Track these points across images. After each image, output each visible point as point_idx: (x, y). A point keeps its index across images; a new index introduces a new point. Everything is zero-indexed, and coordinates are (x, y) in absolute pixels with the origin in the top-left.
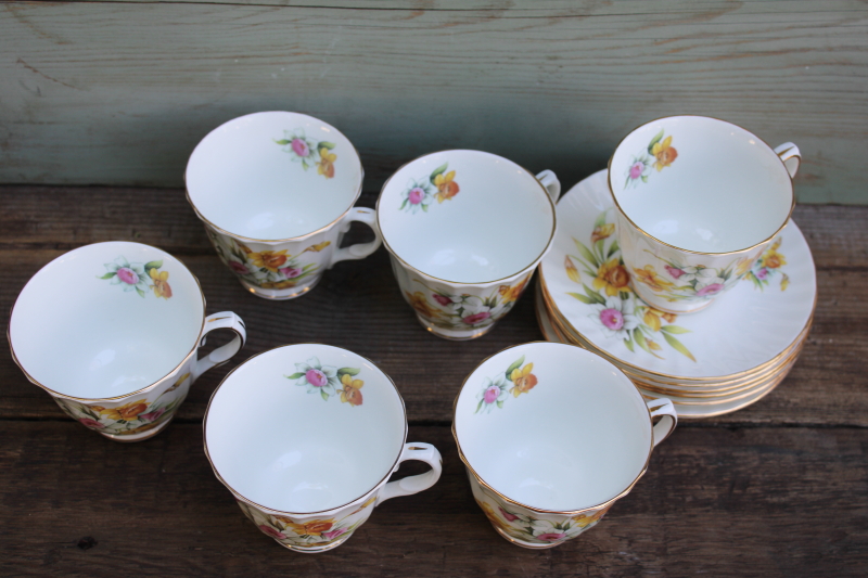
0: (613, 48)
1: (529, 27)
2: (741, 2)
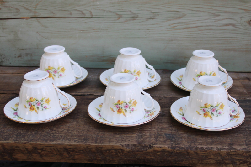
0: (160, 27)
1: (142, 22)
2: (186, 14)
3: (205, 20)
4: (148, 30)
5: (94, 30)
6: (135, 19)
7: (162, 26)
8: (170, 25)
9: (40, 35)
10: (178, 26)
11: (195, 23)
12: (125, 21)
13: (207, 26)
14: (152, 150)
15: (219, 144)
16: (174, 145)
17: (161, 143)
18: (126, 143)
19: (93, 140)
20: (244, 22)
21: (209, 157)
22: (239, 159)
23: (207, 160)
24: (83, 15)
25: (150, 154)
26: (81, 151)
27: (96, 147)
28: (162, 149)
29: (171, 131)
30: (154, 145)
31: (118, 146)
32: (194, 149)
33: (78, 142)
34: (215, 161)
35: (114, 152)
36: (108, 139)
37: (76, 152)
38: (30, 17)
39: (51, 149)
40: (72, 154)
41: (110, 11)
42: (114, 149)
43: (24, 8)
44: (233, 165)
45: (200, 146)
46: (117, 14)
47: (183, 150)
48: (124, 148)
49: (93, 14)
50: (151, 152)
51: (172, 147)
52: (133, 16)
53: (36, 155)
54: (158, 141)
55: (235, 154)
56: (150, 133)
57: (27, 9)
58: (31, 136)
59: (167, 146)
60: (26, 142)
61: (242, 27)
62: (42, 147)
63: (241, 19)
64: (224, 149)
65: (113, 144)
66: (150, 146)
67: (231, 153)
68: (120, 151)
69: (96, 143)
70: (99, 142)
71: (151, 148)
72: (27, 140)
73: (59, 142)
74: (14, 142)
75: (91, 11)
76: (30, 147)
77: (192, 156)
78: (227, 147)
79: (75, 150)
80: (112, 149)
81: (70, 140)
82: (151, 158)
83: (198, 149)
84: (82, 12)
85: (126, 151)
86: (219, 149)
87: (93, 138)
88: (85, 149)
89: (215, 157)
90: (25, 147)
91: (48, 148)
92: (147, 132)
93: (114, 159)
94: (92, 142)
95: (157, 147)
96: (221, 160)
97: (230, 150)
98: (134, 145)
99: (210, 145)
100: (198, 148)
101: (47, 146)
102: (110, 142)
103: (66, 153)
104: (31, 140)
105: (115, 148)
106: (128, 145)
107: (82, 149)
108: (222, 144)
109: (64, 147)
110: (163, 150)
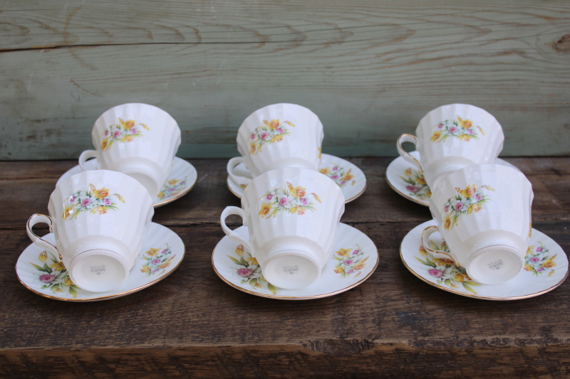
0: (358, 60)
1: (316, 50)
2: (414, 31)
3: (458, 42)
4: (330, 67)
5: (205, 71)
6: (298, 45)
8: (378, 56)
9: (79, 86)
10: (397, 57)
11: (436, 51)
12: (277, 50)
13: (463, 56)
14: (371, 351)
15: (522, 331)
16: (420, 338)
17: (390, 334)
18: (313, 338)
19: (235, 335)
20: (545, 44)
21: (500, 361)
22: (565, 363)
23: (495, 368)
24: (178, 39)
25: (368, 360)
26: (209, 361)
27: (245, 351)
28: (393, 347)
29: (409, 303)
30: (376, 339)
31: (295, 346)
32: (466, 344)
33: (201, 341)
34: (513, 370)
35: (285, 361)
36: (270, 332)
37: (197, 363)
38: (54, 44)
39: (138, 360)
40: (189, 369)
41: (242, 28)
42: (284, 354)
43: (38, 25)
44: (552, 376)
45: (478, 338)
46: (257, 35)
47: (442, 348)
48: (308, 350)
49: (203, 35)
50: (370, 356)
51: (417, 344)
52: (294, 37)
53: (104, 374)
54: (382, 331)
55: (558, 353)
56: (363, 311)
57: (47, 28)
58: (89, 331)
59: (405, 342)
60: (79, 346)
61: (539, 57)
62: (117, 357)
63: (538, 39)
64: (532, 341)
65: (282, 342)
66: (368, 342)
67: (547, 350)
68: (299, 357)
69: (243, 341)
70: (249, 339)
71: (369, 348)
72: (82, 343)
73: (158, 343)
74: (50, 348)
75: (198, 28)
76: (88, 357)
77: (461, 360)
78: (538, 337)
79: (195, 359)
80: (280, 354)
81: (181, 338)
82: (370, 370)
83: (475, 344)
84: (176, 31)
85: (314, 357)
86: (522, 342)
87: (233, 329)
88: (218, 356)
89: (513, 360)
90: (77, 358)
91: (133, 358)
92: (355, 310)
93: (286, 375)
94: (234, 341)
95: (384, 344)
96: (526, 366)
97: (546, 342)
98: (331, 342)
99: (500, 334)
100: (475, 341)
101: (130, 354)
102: (275, 337)
103: (174, 367)
104: (92, 342)
105: (288, 350)
106: (317, 342)
107: (212, 356)
108: (525, 329)
109: (169, 354)
110: (397, 349)
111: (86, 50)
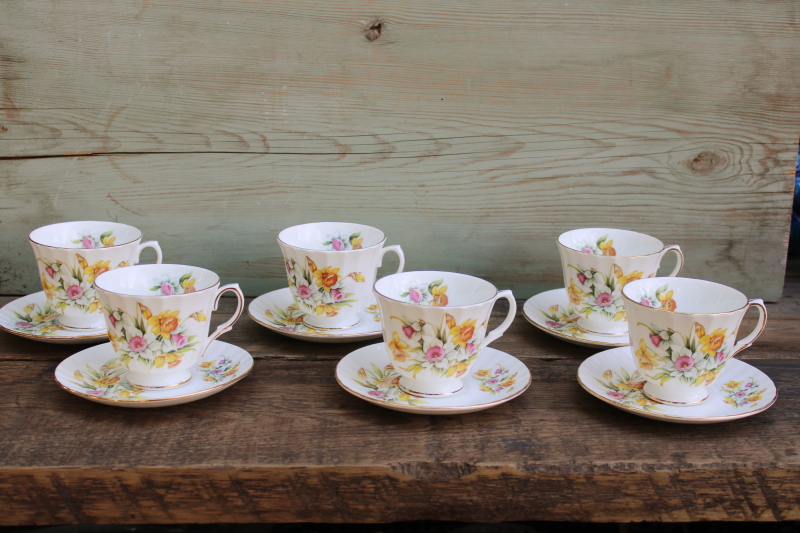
0: (456, 178)
1: (407, 164)
2: (524, 143)
3: (575, 159)
4: (423, 186)
5: (272, 187)
6: (385, 158)
7: (459, 177)
8: (481, 173)
9: (117, 203)
10: (503, 175)
11: (549, 168)
12: (360, 163)
13: (582, 175)
14: (472, 477)
15: (649, 457)
16: (530, 462)
17: (494, 458)
18: (403, 461)
19: (311, 457)
20: (679, 163)
21: (624, 491)
22: (702, 495)
23: (620, 501)
24: (242, 149)
25: (470, 488)
26: (278, 486)
27: (322, 473)
28: (499, 472)
30: (478, 461)
31: (382, 469)
32: (585, 469)
33: (269, 462)
34: (641, 503)
35: (370, 487)
36: (353, 454)
37: (265, 490)
38: (90, 151)
39: (194, 484)
40: (254, 496)
41: (318, 136)
42: (369, 478)
43: (73, 126)
44: (688, 511)
45: (599, 463)
46: (337, 144)
47: (557, 473)
48: (398, 474)
49: (271, 144)
50: (472, 483)
51: (527, 468)
52: (380, 148)
53: (151, 503)
54: (486, 455)
55: (693, 481)
56: (462, 438)
57: (84, 130)
58: (134, 453)
59: (512, 466)
60: (123, 465)
61: (672, 178)
62: (168, 479)
63: (670, 157)
64: (662, 467)
65: (367, 464)
66: (468, 465)
67: (681, 478)
68: (387, 482)
69: (320, 462)
70: (328, 460)
71: (470, 472)
72: (126, 462)
73: (219, 463)
74: (88, 467)
75: (265, 135)
76: (133, 479)
77: (579, 490)
78: (669, 462)
79: (262, 484)
80: (365, 478)
81: (246, 459)
82: (471, 501)
83: (596, 469)
84: (240, 137)
85: (404, 482)
86: (651, 468)
87: (308, 452)
88: (289, 480)
89: (640, 489)
90: (120, 481)
91: (187, 481)
92: (453, 436)
93: (371, 507)
94: (310, 462)
95: (488, 467)
96: (656, 498)
97: (678, 468)
98: (425, 466)
99: (625, 459)
100: (595, 466)
101: (183, 476)
102: (357, 459)
103: (236, 494)
104: (138, 462)
105: (374, 473)
106: (409, 465)
107: (283, 480)
108: (654, 455)
109: (230, 477)
110: (503, 474)
111: (129, 159)
